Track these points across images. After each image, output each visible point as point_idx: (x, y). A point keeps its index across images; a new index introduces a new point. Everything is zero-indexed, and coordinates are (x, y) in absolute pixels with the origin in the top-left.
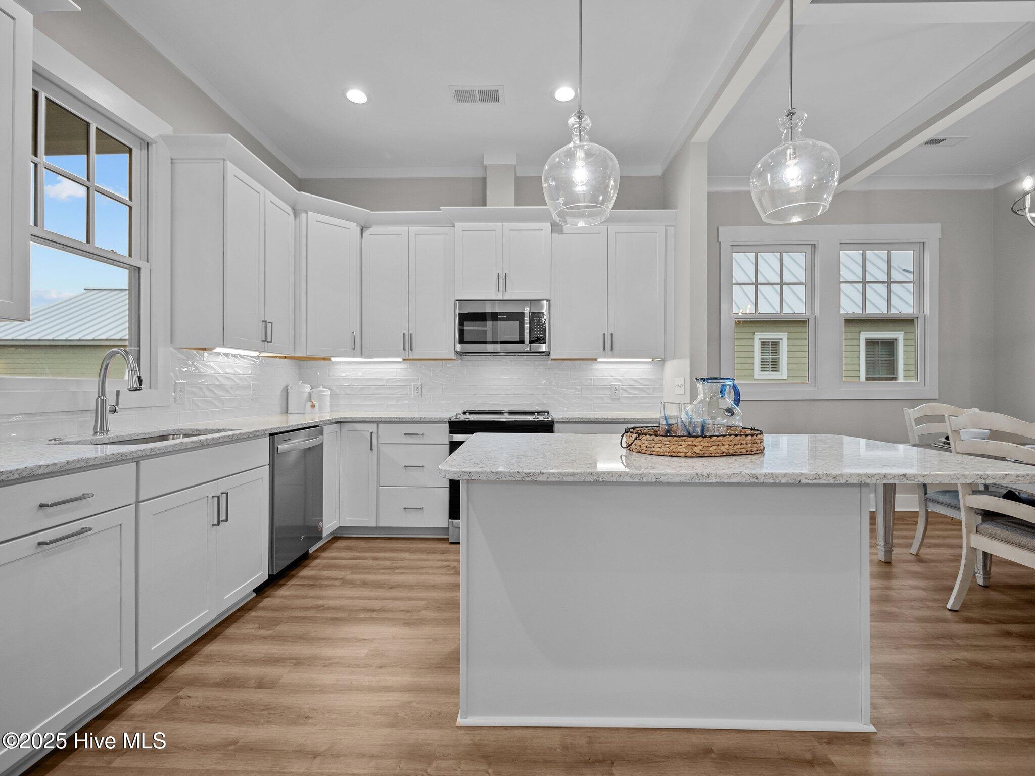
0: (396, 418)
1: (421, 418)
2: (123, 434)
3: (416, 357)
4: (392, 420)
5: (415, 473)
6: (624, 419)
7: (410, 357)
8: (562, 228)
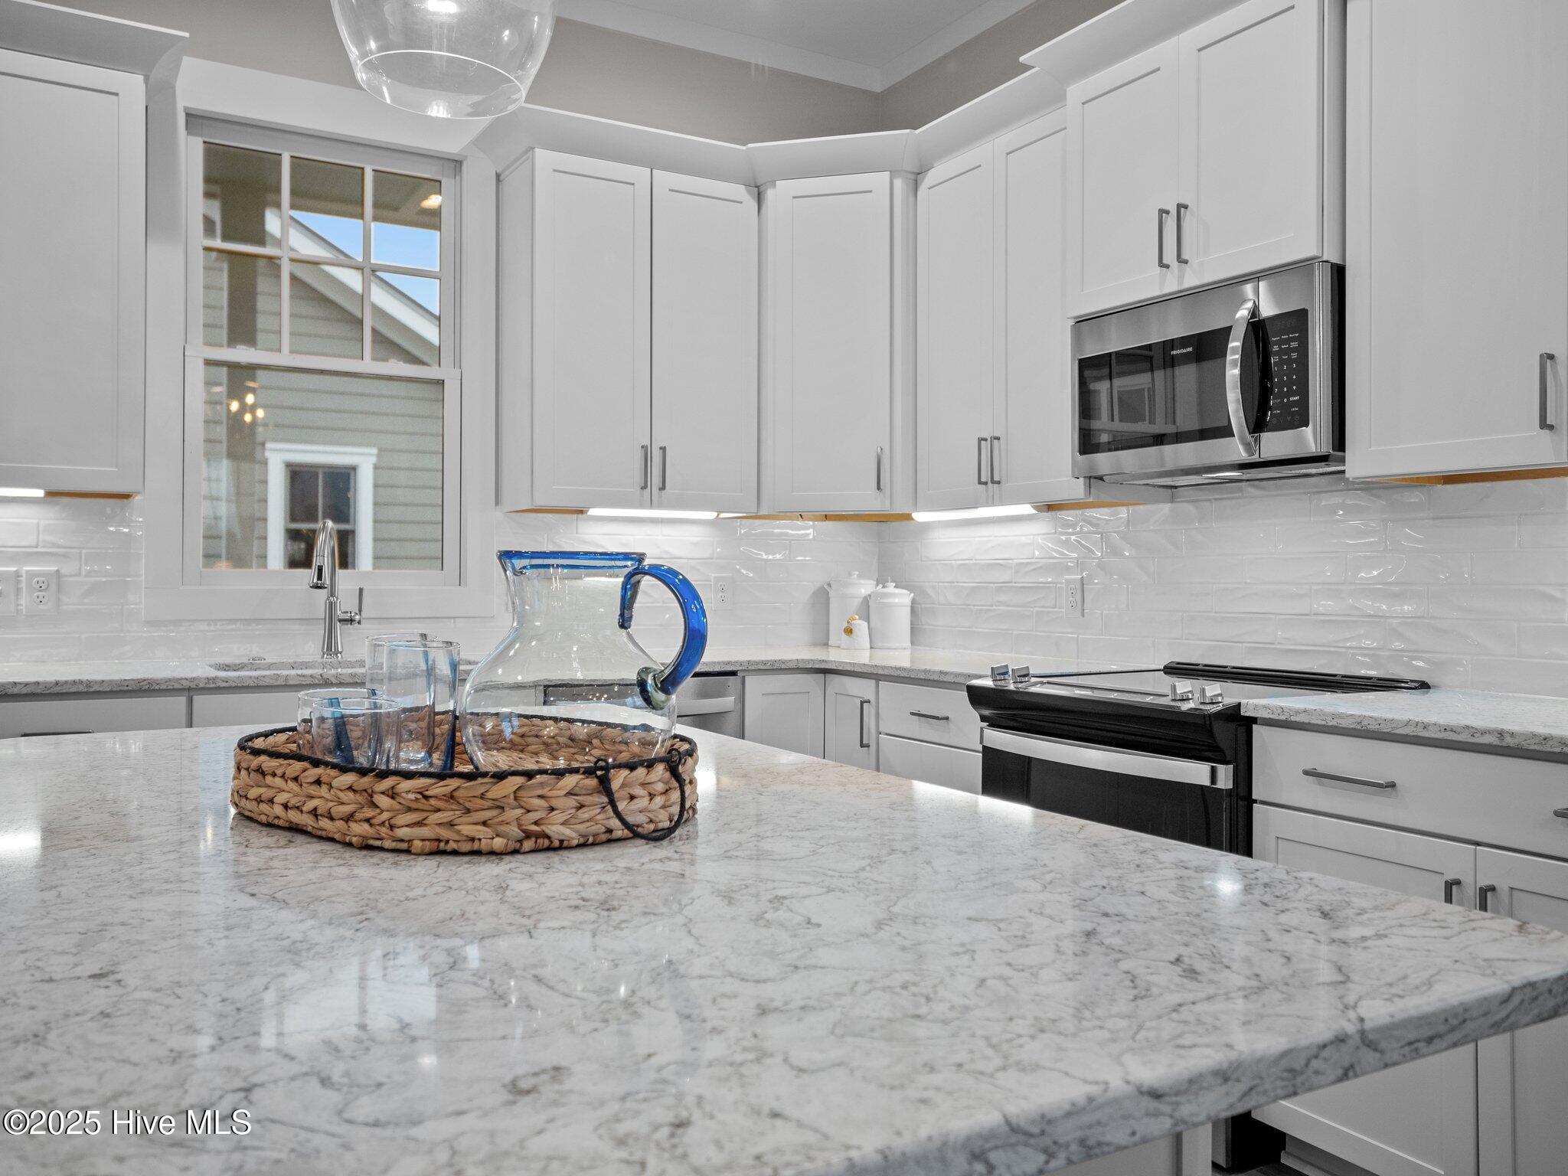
2: (351, 660)
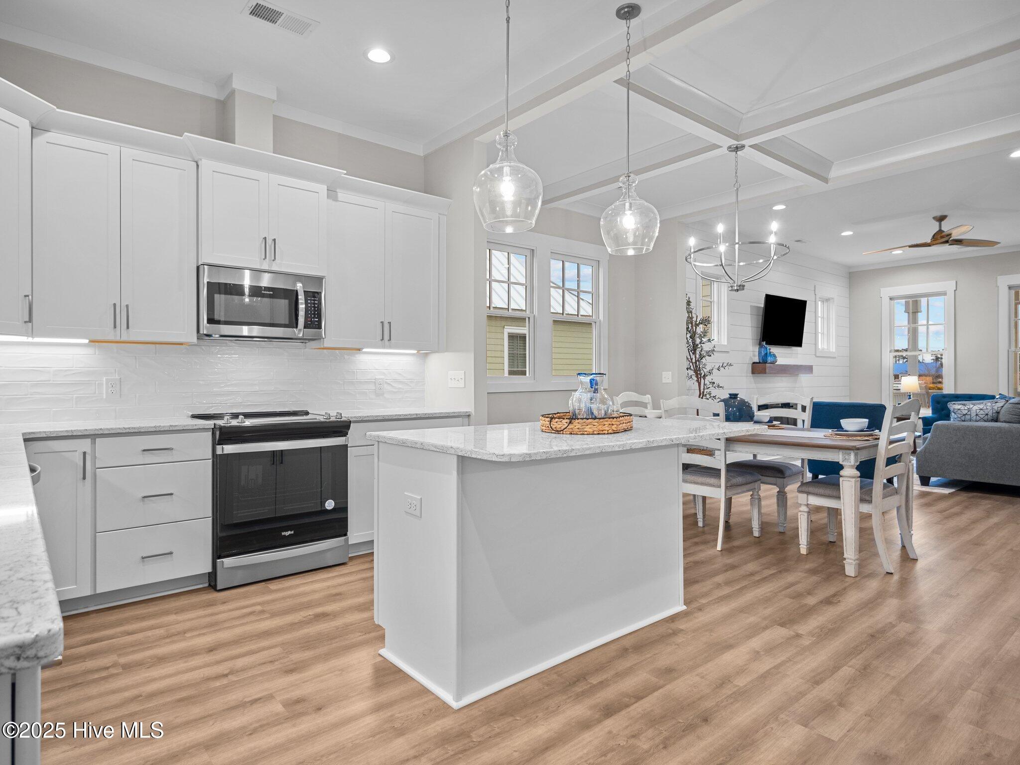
0: (129, 428)
1: (171, 426)
3: (132, 339)
4: (121, 431)
5: (161, 503)
6: (417, 414)
7: (124, 338)
8: (337, 195)
